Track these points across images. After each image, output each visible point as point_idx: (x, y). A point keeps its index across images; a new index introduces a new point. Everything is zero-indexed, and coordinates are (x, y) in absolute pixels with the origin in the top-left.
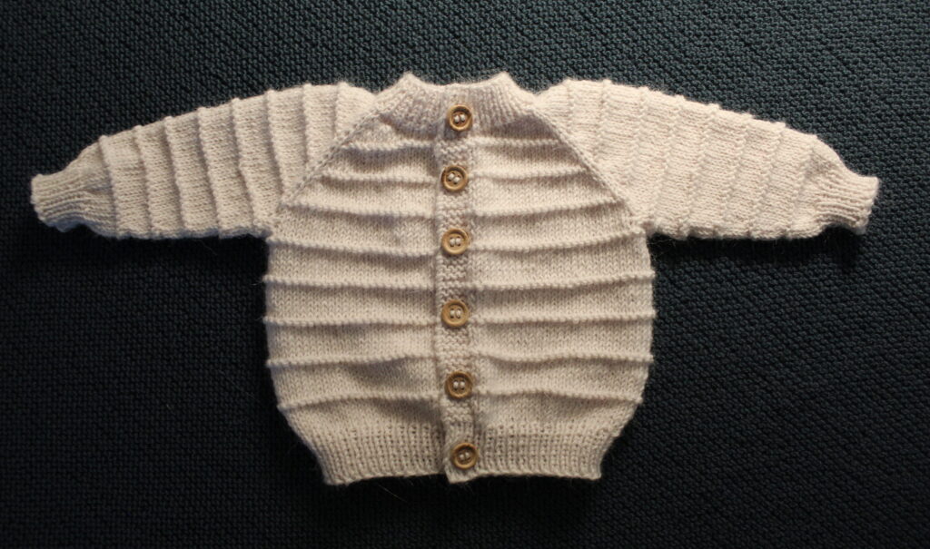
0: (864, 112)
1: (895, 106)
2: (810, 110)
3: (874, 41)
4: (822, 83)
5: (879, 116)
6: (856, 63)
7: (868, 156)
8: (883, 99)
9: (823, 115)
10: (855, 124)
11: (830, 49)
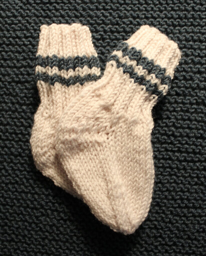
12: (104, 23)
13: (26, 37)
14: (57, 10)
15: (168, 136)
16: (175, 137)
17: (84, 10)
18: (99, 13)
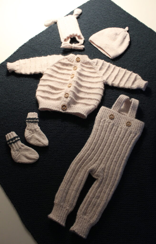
0: (146, 64)
1: (149, 61)
2: (140, 69)
3: (139, 56)
4: (138, 65)
5: (149, 64)
6: (140, 60)
7: (152, 69)
8: (147, 61)
9: (142, 68)
10: (147, 67)
11: (135, 61)
12: (17, 91)
13: (2, 95)
14: (8, 90)
15: (27, 110)
16: (29, 110)
17: (13, 89)
18: (16, 90)
